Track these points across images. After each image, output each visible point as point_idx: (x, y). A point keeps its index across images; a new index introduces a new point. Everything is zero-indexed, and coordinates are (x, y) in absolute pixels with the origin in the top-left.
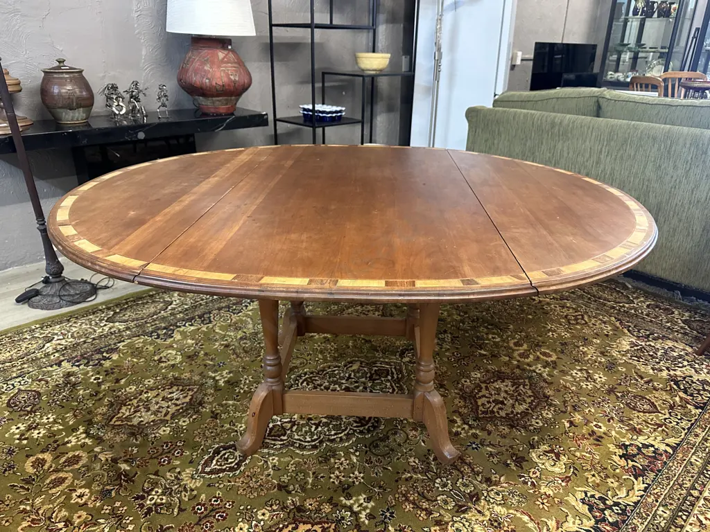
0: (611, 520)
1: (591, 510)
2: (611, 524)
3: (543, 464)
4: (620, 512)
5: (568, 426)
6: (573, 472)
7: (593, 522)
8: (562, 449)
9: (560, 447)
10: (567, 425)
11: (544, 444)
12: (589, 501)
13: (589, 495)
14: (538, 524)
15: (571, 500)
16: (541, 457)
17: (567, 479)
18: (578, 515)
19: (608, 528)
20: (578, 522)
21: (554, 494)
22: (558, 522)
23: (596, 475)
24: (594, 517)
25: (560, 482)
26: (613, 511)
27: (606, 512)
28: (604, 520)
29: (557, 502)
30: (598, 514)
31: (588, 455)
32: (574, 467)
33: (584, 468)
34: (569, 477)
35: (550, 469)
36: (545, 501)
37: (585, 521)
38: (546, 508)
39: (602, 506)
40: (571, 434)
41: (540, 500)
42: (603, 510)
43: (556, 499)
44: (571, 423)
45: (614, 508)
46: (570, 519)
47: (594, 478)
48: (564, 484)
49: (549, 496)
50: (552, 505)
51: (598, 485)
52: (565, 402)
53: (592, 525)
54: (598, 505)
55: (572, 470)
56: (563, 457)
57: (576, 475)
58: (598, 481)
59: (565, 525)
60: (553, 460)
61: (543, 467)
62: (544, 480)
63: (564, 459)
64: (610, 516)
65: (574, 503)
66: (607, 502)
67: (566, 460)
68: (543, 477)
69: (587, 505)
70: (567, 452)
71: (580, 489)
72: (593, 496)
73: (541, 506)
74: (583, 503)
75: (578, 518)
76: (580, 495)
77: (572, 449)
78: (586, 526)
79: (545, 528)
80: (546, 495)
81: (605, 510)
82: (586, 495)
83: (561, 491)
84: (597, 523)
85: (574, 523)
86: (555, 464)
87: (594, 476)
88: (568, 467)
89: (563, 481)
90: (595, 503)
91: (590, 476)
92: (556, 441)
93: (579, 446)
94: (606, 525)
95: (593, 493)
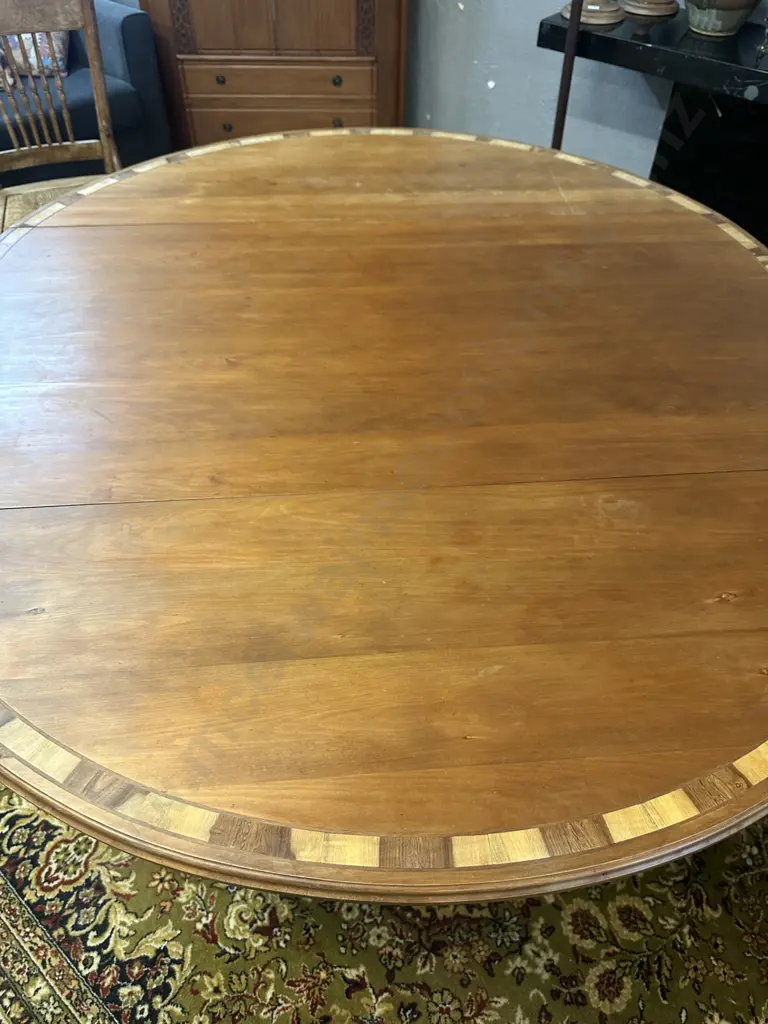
0: (123, 991)
1: (144, 960)
2: (114, 989)
3: (244, 899)
4: (138, 1016)
5: (349, 976)
6: (224, 952)
7: (123, 957)
8: (282, 944)
9: (286, 941)
10: (351, 974)
11: (293, 911)
12: (163, 963)
13: (176, 967)
14: (126, 865)
15: (166, 931)
16: (260, 899)
17: (210, 934)
18: (138, 935)
19: (108, 981)
20: (125, 931)
21: (181, 904)
22: (128, 897)
23: (218, 997)
24: (131, 963)
25: (204, 920)
26: (139, 1003)
27: (138, 988)
28: (124, 978)
29: (163, 904)
30: (136, 971)
31: (269, 995)
32: (237, 956)
33: (234, 977)
34: (214, 940)
35: (233, 910)
36: (166, 885)
37: (126, 944)
38: (153, 884)
39: (152, 984)
40: (323, 975)
41: (168, 878)
42: (141, 981)
43: (168, 904)
44: (357, 985)
45: (146, 1007)
46: (130, 920)
47: (211, 989)
48: (199, 926)
49: (175, 893)
50: (158, 895)
51: (196, 993)
52: (425, 988)
53: (116, 953)
54: (155, 978)
55: (232, 951)
56: (261, 942)
57: (218, 955)
58: (203, 994)
59: (120, 909)
60: (255, 921)
61: (238, 897)
62: (208, 891)
63: (259, 943)
64: (131, 994)
65: (159, 933)
66: (158, 999)
67: (255, 945)
68: (216, 893)
69: (155, 958)
70: (276, 954)
71: (189, 954)
72: (172, 973)
73: (157, 877)
74: (158, 951)
75: (132, 933)
76: (175, 950)
77: (283, 967)
78: (116, 942)
79: (119, 875)
80: (178, 889)
81: (144, 987)
82: (174, 961)
83: (185, 918)
84: (119, 963)
85: (123, 924)
86: (245, 922)
87: (217, 990)
88: (238, 945)
89: (205, 925)
90: (158, 973)
91: (215, 982)
92: (303, 939)
93: (291, 983)
94: (114, 980)
95: (178, 975)
